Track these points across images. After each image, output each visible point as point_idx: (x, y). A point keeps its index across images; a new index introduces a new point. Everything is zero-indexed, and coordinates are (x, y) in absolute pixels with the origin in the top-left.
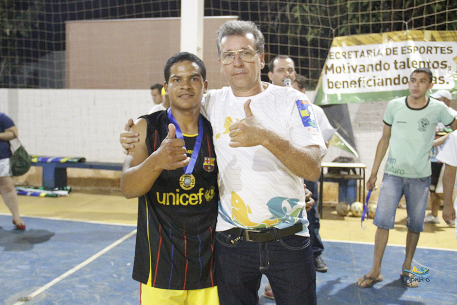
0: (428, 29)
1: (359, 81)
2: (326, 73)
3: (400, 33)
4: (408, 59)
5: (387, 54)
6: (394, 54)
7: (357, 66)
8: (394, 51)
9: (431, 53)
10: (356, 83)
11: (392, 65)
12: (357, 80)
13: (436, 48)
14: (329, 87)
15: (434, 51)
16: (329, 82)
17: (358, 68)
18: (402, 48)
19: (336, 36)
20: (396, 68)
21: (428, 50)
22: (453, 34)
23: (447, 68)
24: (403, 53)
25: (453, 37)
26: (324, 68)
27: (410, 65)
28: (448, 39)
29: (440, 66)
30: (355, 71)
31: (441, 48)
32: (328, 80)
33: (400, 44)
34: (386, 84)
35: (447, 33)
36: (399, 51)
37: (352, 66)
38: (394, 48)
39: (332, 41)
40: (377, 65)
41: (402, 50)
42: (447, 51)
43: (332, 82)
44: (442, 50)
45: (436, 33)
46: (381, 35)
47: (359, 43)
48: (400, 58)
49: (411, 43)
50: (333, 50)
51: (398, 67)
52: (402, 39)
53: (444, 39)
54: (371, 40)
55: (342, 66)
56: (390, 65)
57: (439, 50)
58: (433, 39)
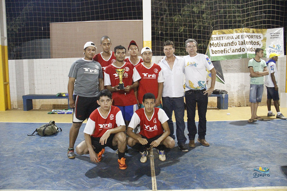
0: (251, 28)
1: (224, 50)
2: (211, 47)
3: (240, 29)
4: (244, 41)
5: (236, 38)
6: (238, 38)
7: (223, 43)
8: (238, 37)
9: (253, 38)
10: (223, 51)
11: (238, 43)
12: (223, 50)
13: (255, 36)
14: (213, 53)
15: (254, 37)
16: (212, 51)
17: (224, 44)
18: (241, 36)
19: (214, 30)
20: (239, 45)
21: (252, 37)
22: (261, 30)
23: (259, 45)
24: (242, 38)
25: (261, 31)
26: (209, 44)
27: (246, 43)
28: (259, 32)
29: (256, 44)
30: (222, 46)
31: (257, 36)
32: (212, 50)
33: (240, 34)
34: (236, 52)
35: (259, 30)
36: (240, 37)
37: (221, 44)
38: (238, 36)
39: (212, 32)
40: (231, 43)
41: (241, 37)
42: (259, 37)
43: (213, 51)
44: (257, 37)
45: (254, 30)
46: (233, 30)
47: (224, 33)
48: (241, 40)
49: (245, 34)
50: (213, 36)
51: (240, 44)
52: (241, 32)
53: (258, 32)
54: (229, 32)
55: (217, 43)
56: (237, 43)
57: (256, 37)
58: (253, 32)
